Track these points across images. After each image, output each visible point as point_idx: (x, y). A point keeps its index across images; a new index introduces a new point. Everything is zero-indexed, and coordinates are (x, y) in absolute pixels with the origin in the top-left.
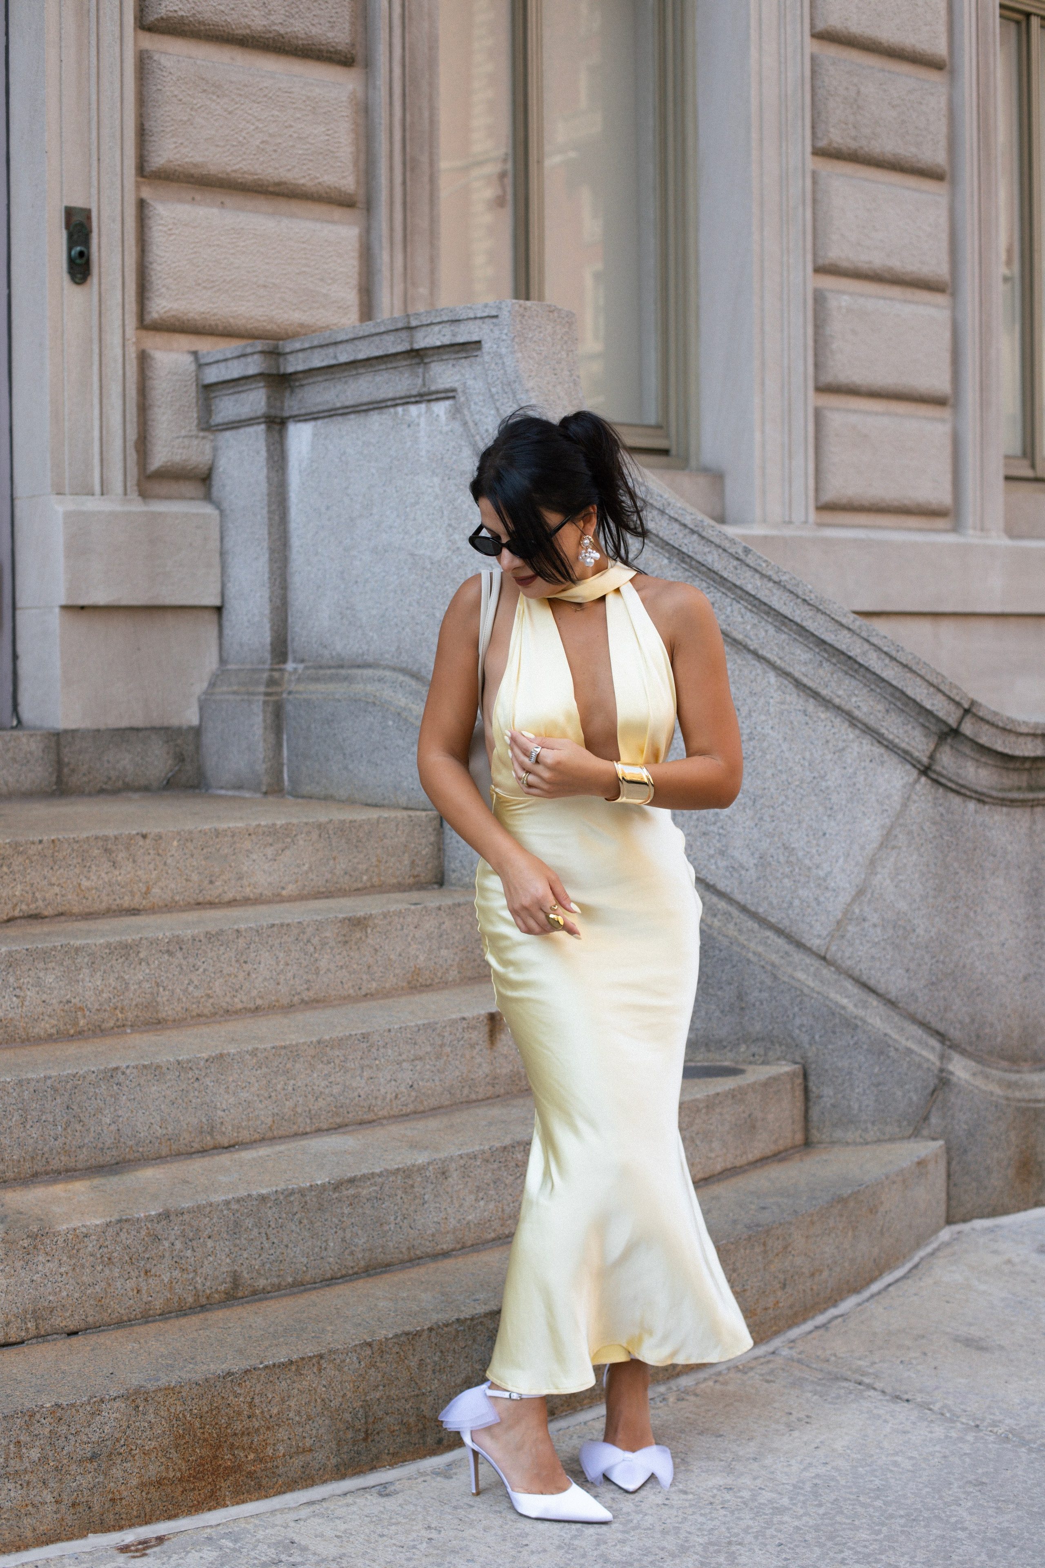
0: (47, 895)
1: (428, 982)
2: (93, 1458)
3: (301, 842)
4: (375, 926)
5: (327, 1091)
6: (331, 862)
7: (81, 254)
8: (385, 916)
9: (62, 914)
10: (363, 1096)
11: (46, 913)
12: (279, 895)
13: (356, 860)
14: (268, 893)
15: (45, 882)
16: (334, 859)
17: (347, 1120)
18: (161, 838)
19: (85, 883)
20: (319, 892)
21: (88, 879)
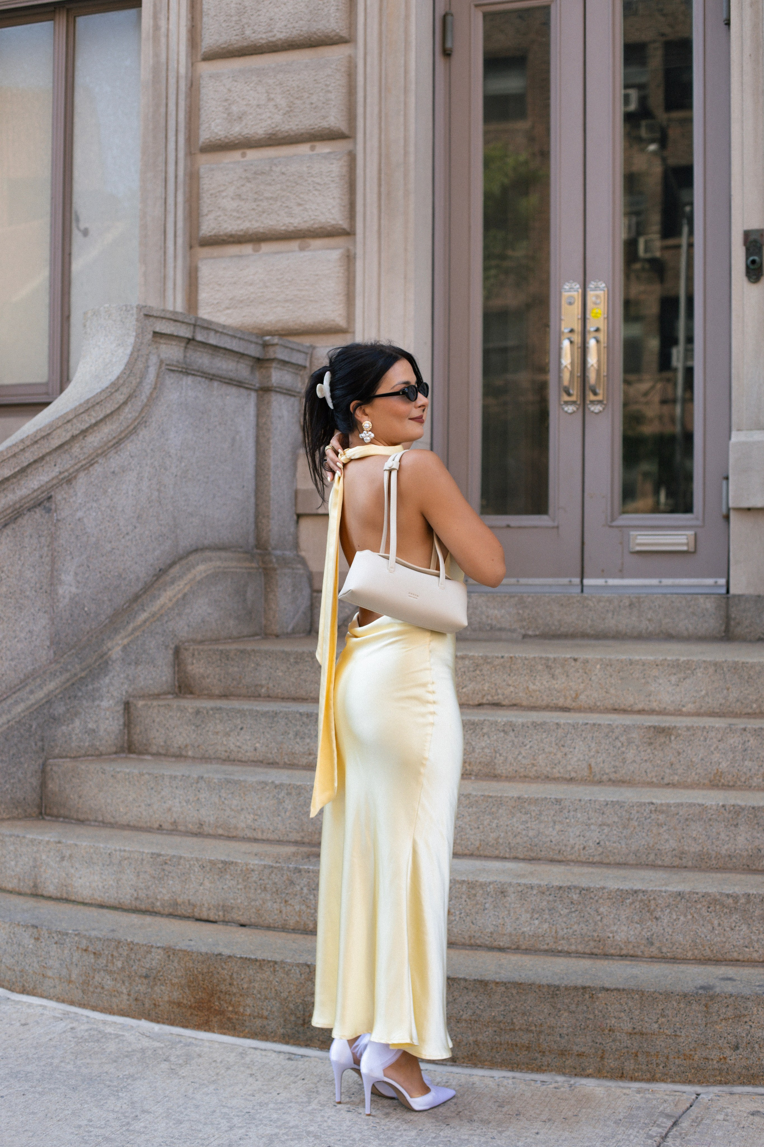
0: (506, 692)
2: (146, 977)
3: (699, 675)
4: (678, 736)
5: (524, 833)
6: (725, 692)
7: (753, 263)
9: (515, 705)
10: (554, 842)
11: (504, 703)
12: (680, 710)
13: (747, 692)
14: (671, 708)
15: (504, 683)
16: (728, 689)
17: (540, 856)
18: (588, 662)
19: (532, 687)
20: (713, 712)
21: (534, 684)
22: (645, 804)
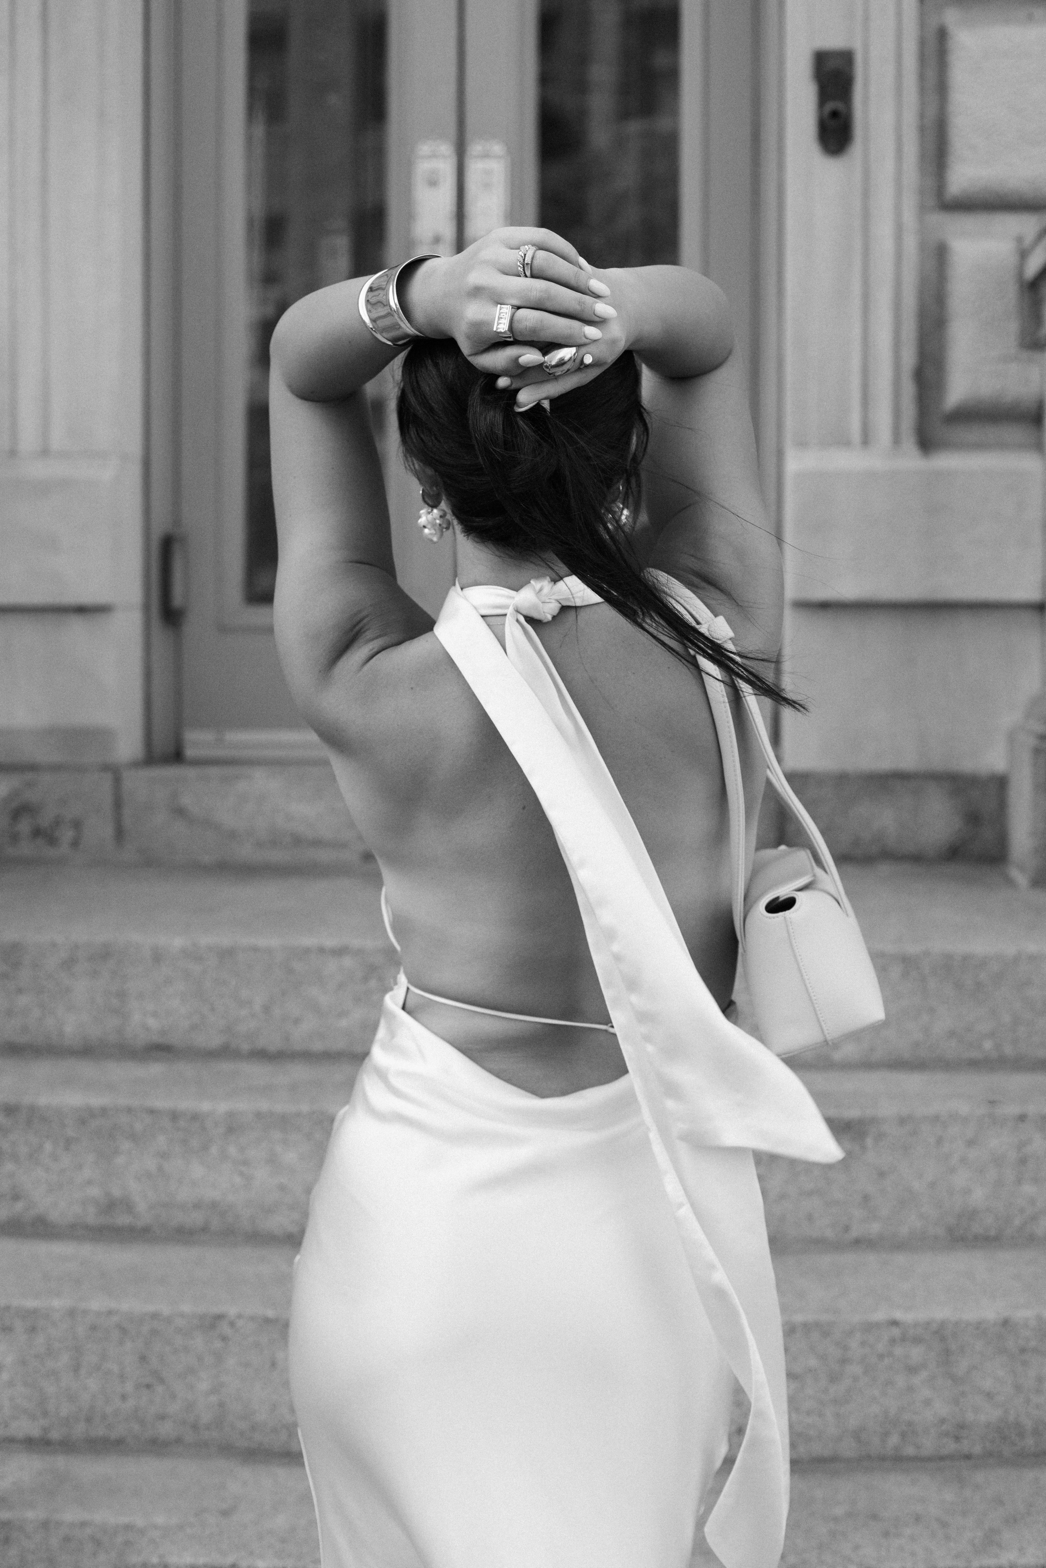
1: (993, 1233)
4: (880, 1136)
7: (835, 114)
8: (902, 1121)
22: (877, 1325)
